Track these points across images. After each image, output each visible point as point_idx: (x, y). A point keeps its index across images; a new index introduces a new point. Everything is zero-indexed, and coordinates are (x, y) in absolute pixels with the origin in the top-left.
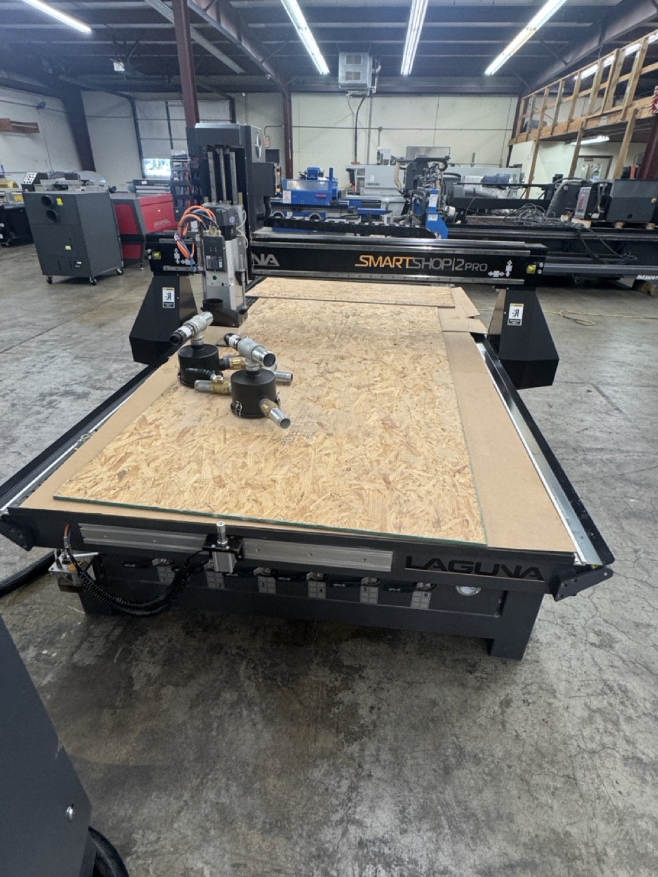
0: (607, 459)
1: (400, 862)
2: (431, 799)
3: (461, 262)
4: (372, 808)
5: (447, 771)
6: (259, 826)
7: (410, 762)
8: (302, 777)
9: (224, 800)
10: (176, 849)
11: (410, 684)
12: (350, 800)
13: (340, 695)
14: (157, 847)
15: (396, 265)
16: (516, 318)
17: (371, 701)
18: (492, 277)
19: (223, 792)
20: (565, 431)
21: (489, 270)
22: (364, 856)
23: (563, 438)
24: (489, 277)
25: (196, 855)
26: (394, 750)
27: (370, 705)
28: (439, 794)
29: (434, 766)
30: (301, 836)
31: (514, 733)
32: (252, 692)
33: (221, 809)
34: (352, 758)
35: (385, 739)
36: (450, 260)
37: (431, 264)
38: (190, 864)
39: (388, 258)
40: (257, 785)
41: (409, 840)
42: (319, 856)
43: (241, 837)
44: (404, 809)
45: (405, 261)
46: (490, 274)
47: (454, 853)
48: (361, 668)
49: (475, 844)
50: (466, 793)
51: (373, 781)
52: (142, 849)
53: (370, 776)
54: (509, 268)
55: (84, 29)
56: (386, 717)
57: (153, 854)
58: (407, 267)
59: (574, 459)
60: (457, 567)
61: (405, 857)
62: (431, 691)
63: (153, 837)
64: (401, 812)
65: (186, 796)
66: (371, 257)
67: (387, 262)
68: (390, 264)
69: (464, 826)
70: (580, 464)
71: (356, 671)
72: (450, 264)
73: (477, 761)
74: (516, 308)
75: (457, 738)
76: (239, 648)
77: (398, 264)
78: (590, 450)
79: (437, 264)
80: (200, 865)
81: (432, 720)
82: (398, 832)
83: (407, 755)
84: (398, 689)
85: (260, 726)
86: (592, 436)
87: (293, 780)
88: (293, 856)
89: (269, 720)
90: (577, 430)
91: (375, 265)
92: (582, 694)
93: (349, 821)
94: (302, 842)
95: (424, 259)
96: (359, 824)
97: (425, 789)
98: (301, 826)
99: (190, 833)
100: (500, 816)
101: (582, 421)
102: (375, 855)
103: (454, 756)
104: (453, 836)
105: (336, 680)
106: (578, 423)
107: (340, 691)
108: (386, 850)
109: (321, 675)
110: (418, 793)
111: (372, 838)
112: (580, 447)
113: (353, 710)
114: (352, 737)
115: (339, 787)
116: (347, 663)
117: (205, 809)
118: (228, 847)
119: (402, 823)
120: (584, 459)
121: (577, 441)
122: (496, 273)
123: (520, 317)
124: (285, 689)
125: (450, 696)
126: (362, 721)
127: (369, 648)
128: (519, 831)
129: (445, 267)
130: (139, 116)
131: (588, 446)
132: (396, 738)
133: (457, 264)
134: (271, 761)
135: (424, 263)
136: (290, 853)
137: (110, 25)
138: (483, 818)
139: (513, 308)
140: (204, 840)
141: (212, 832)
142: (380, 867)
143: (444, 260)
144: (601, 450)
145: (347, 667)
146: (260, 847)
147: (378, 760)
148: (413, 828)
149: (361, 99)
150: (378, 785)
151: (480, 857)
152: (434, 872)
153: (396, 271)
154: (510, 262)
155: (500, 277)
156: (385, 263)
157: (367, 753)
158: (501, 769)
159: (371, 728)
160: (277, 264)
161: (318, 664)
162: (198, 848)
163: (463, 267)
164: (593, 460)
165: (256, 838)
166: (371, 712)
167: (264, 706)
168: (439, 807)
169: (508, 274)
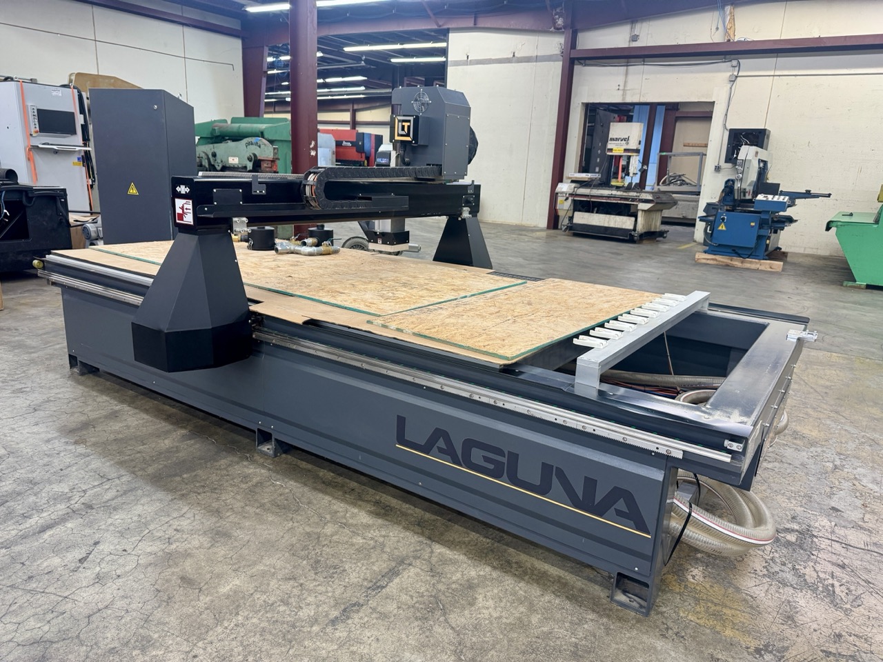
0: (29, 517)
20: (122, 534)
23: (118, 517)
59: (85, 491)
70: (72, 490)
78: (63, 520)
86: (68, 548)
90: (100, 547)
101: (99, 579)
106: (105, 568)
112: (82, 516)
120: (69, 499)
121: (90, 524)
131: (69, 525)
144: (43, 529)
164: (55, 505)
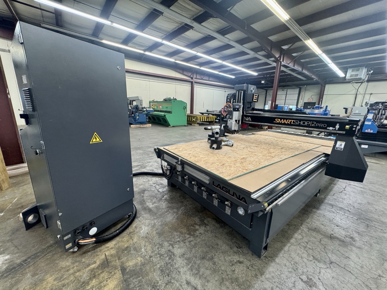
1: (173, 260)
2: (192, 259)
3: (314, 123)
4: (178, 248)
5: (203, 258)
6: (157, 231)
7: (197, 249)
8: (172, 231)
9: (157, 224)
10: (143, 223)
11: (216, 236)
12: (176, 242)
13: (196, 226)
14: (141, 221)
15: (288, 123)
16: (340, 147)
17: (202, 232)
18: (329, 129)
19: (158, 222)
21: (327, 127)
22: (168, 253)
24: (327, 129)
25: (144, 227)
26: (196, 244)
27: (201, 232)
28: (196, 260)
29: (201, 254)
30: (161, 239)
31: (234, 270)
32: (180, 213)
33: (155, 224)
34: (185, 237)
35: (196, 240)
36: (310, 122)
37: (302, 123)
38: (142, 227)
39: (285, 120)
40: (163, 226)
41: (179, 259)
42: (160, 245)
43: (153, 230)
44: (185, 254)
45: (291, 121)
46: (328, 128)
47: (185, 272)
48: (207, 225)
49: (192, 276)
50: (203, 266)
51: (184, 244)
52: (139, 219)
53: (185, 243)
54: (337, 127)
55: (255, 74)
56: (202, 237)
57: (140, 221)
58: (292, 123)
60: (224, 189)
61: (175, 261)
62: (220, 242)
63: (142, 219)
64: (183, 254)
65: (152, 218)
66: (279, 120)
67: (285, 121)
68: (286, 122)
69: (194, 270)
71: (206, 225)
72: (309, 124)
73: (214, 264)
74: (340, 143)
75: (215, 255)
76: (186, 204)
77: (289, 122)
79: (304, 123)
80: (143, 228)
81: (212, 247)
82: (178, 256)
83: (198, 247)
84: (211, 235)
85: (175, 218)
87: (170, 231)
88: (156, 241)
89: (177, 219)
91: (281, 122)
92: (275, 284)
93: (172, 245)
94: (160, 240)
95: (299, 121)
96: (173, 247)
97: (194, 256)
98: (163, 238)
99: (147, 223)
100: (205, 278)
102: (170, 255)
103: (209, 257)
104: (189, 269)
105: (199, 223)
107: (197, 225)
108: (173, 256)
109: (197, 220)
110: (191, 255)
111: (172, 252)
113: (196, 230)
114: (189, 234)
115: (177, 239)
116: (205, 222)
117: (153, 222)
118: (149, 230)
119: (181, 256)
122: (331, 128)
123: (343, 147)
124: (186, 216)
125: (224, 247)
126: (195, 233)
127: (214, 223)
128: (207, 286)
129: (307, 124)
130: (267, 94)
132: (199, 242)
133: (312, 123)
134: (170, 225)
135: (298, 122)
136: (157, 240)
137: (263, 72)
138: (201, 274)
139: (339, 143)
140: (148, 226)
141: (150, 226)
142: (168, 257)
143: (307, 122)
145: (204, 223)
146: (153, 234)
147: (190, 242)
148: (182, 259)
149: (361, 84)
150: (184, 246)
151: (190, 279)
152: (177, 269)
153: (288, 124)
154: (338, 124)
155: (333, 130)
156: (284, 122)
157: (189, 239)
158: (219, 272)
159: (196, 236)
160: (251, 120)
161: (198, 218)
162: (145, 226)
163: (315, 125)
165: (155, 232)
166: (199, 234)
167: (179, 216)
168: (193, 262)
169: (337, 129)
